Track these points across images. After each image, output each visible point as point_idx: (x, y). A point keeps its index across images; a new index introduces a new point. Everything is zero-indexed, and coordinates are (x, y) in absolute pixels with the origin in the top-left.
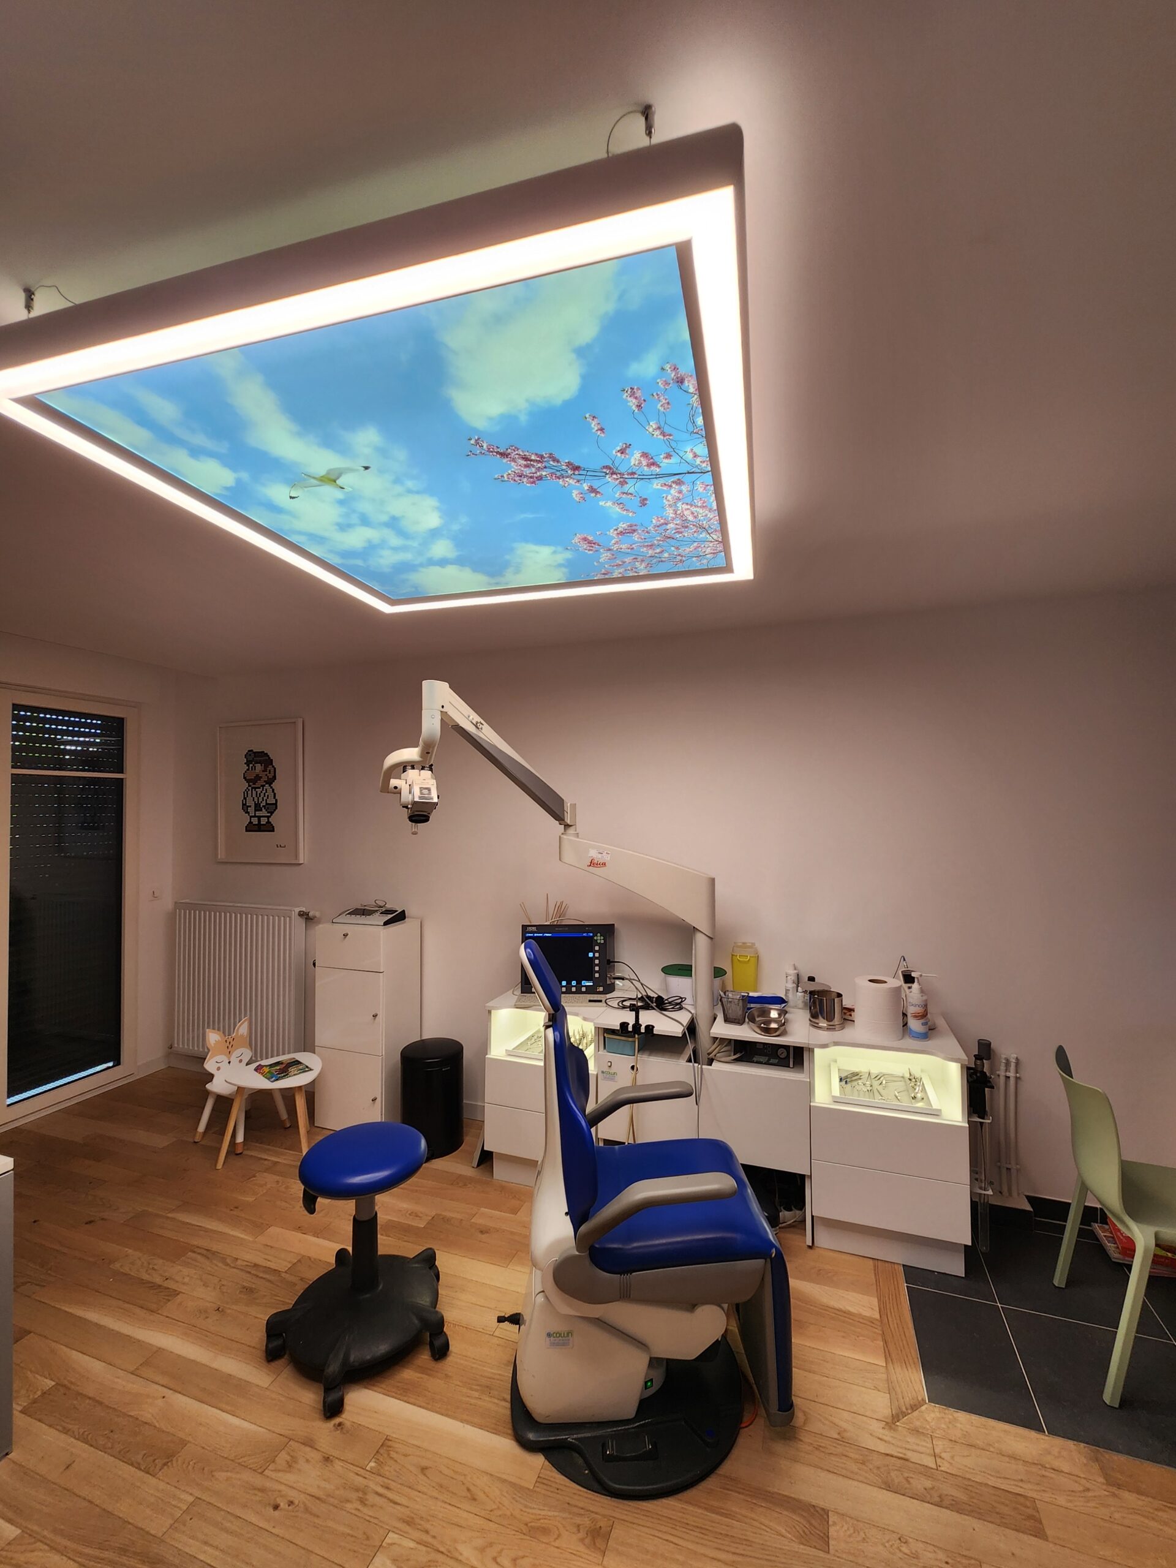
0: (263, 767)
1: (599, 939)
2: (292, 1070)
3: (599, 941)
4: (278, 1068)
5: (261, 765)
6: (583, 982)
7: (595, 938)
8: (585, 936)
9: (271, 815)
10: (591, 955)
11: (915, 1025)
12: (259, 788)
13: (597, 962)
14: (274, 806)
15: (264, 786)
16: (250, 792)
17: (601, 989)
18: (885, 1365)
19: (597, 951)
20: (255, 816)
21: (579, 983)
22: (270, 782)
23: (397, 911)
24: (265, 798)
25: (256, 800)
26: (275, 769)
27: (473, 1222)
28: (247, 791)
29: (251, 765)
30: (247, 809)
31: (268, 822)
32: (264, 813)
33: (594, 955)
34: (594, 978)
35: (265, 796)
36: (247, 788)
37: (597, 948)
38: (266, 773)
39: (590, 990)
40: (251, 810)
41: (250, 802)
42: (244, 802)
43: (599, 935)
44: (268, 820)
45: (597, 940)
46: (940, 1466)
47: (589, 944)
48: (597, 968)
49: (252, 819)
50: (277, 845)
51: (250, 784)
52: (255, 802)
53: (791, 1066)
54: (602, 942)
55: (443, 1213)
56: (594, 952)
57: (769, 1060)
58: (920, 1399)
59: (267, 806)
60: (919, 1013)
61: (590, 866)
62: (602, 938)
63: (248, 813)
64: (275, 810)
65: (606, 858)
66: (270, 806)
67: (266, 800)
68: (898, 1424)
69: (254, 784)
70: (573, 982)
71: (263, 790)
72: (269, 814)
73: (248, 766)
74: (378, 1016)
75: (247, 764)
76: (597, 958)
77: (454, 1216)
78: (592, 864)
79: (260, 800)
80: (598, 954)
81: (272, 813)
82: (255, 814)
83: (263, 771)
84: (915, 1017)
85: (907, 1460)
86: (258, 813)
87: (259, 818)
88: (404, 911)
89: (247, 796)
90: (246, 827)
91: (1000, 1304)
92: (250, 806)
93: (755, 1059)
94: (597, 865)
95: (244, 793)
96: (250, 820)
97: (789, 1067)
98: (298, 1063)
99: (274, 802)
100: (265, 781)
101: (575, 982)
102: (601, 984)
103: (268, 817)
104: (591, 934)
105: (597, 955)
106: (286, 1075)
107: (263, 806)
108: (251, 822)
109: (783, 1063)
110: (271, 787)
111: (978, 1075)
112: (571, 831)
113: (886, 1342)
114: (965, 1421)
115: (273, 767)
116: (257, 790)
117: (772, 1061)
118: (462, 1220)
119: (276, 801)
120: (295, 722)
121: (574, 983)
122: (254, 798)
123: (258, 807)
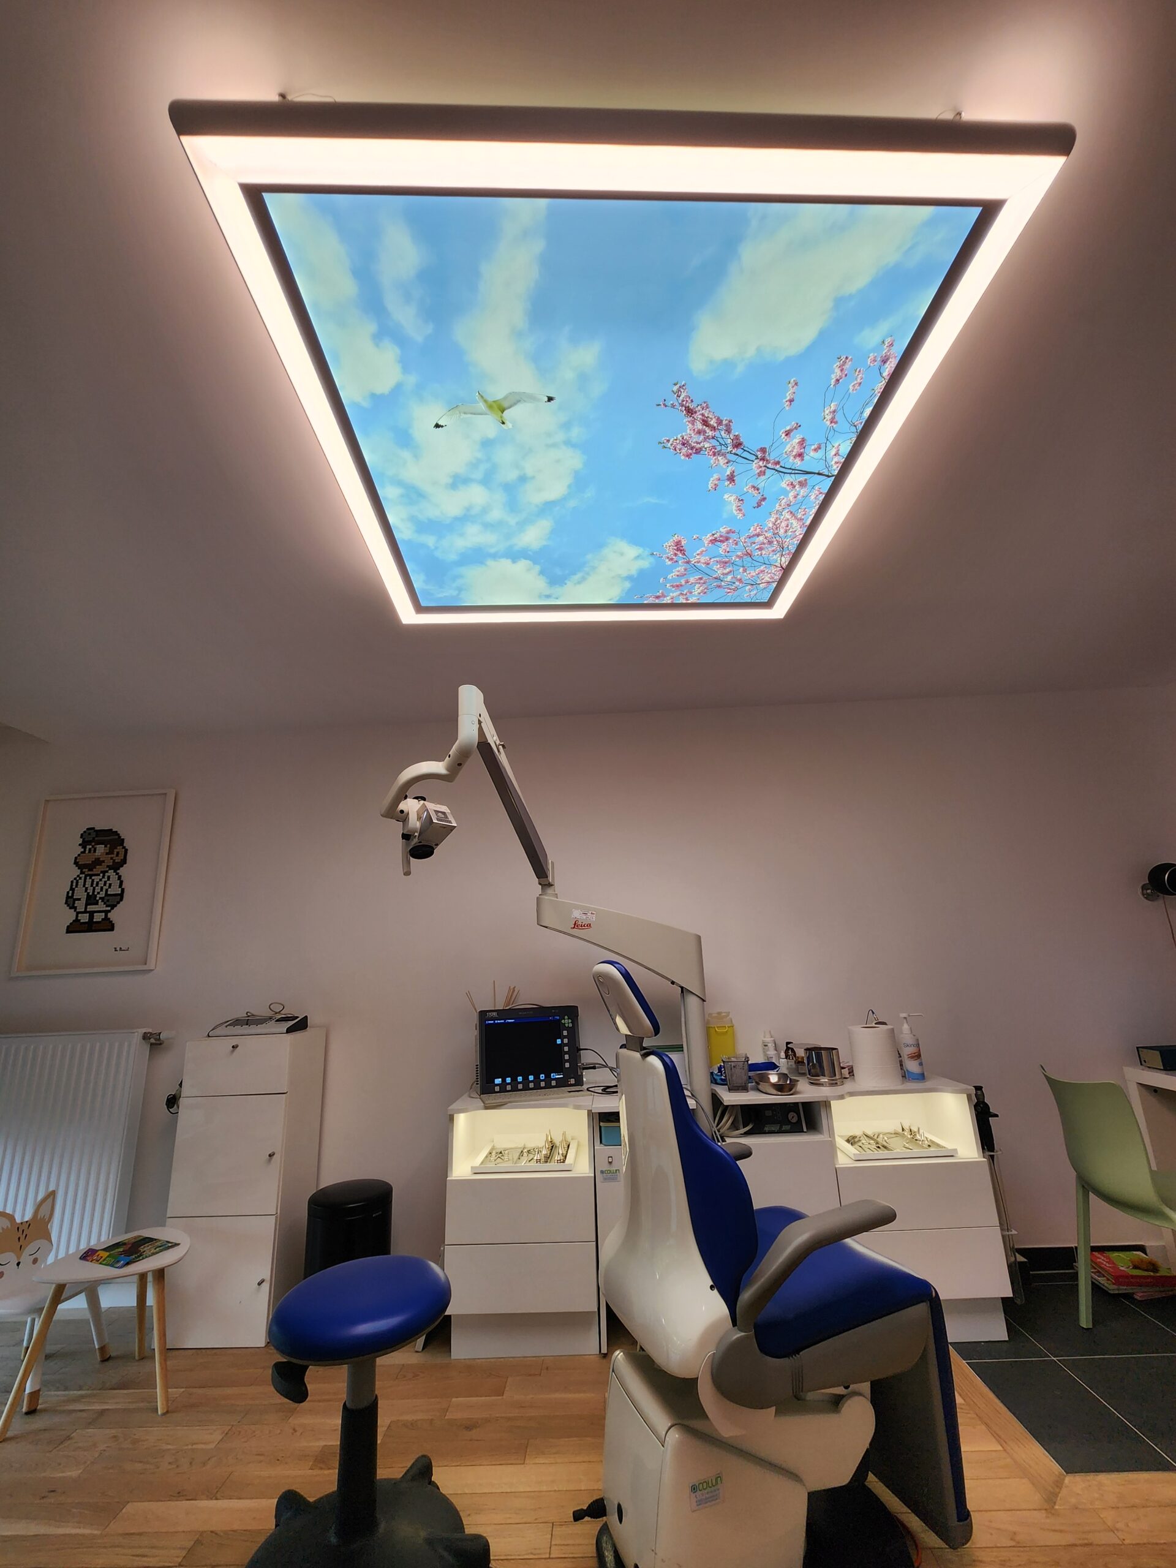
0: (108, 848)
1: (567, 1022)
2: (146, 1249)
3: (567, 1025)
4: (121, 1250)
5: (105, 846)
6: (552, 1075)
7: (563, 1021)
8: (551, 1020)
9: (112, 909)
10: (559, 1041)
11: (912, 1066)
12: (99, 875)
13: (566, 1049)
14: (119, 897)
15: (107, 872)
16: (81, 882)
17: (572, 1081)
18: (1002, 1449)
19: (565, 1037)
20: (85, 912)
21: (548, 1076)
22: (116, 867)
23: (297, 1017)
24: (105, 888)
25: (90, 890)
26: (126, 851)
27: (447, 1419)
28: (76, 880)
29: (88, 847)
30: (74, 903)
31: (106, 919)
32: (101, 906)
33: (562, 1041)
34: (564, 1069)
35: (105, 884)
36: (78, 876)
37: (565, 1033)
38: (112, 856)
39: (561, 1084)
40: (80, 905)
41: (80, 893)
42: (70, 895)
43: (566, 1017)
44: (106, 915)
45: (565, 1023)
46: (1124, 1540)
47: (556, 1029)
48: (567, 1057)
49: (80, 915)
50: (115, 948)
51: (84, 870)
52: (88, 893)
53: (805, 1130)
54: (571, 1025)
55: (401, 1418)
56: (562, 1038)
57: (781, 1127)
58: (1057, 1473)
59: (107, 898)
60: (914, 1053)
61: (574, 928)
62: (570, 1021)
63: (75, 908)
64: (118, 903)
65: (592, 918)
66: (111, 898)
67: (107, 890)
68: (1057, 1507)
69: (89, 870)
70: (541, 1075)
71: (103, 877)
72: (109, 908)
73: (84, 848)
74: (275, 1156)
75: (83, 845)
76: (566, 1045)
77: (419, 1418)
78: (576, 925)
79: (98, 889)
80: (567, 1039)
81: (113, 907)
82: (86, 908)
83: (107, 854)
84: (912, 1057)
85: (1091, 1544)
86: (90, 908)
87: (92, 914)
88: (306, 1017)
89: (77, 886)
90: (68, 927)
91: (1054, 1357)
92: (79, 899)
93: (766, 1129)
94: (581, 926)
95: (72, 882)
96: (77, 916)
97: (803, 1132)
98: (150, 1240)
99: (120, 892)
100: (108, 866)
101: (543, 1075)
102: (572, 1076)
103: (106, 912)
104: (558, 1018)
105: (566, 1041)
106: (139, 1256)
107: (100, 898)
108: (77, 920)
109: (796, 1129)
110: (117, 874)
111: (982, 1106)
112: (550, 891)
113: (986, 1424)
114: (1111, 1484)
115: (124, 847)
116: (93, 878)
117: (784, 1128)
118: (432, 1419)
119: (123, 890)
120: (166, 794)
121: (542, 1077)
122: (86, 889)
123: (91, 900)
